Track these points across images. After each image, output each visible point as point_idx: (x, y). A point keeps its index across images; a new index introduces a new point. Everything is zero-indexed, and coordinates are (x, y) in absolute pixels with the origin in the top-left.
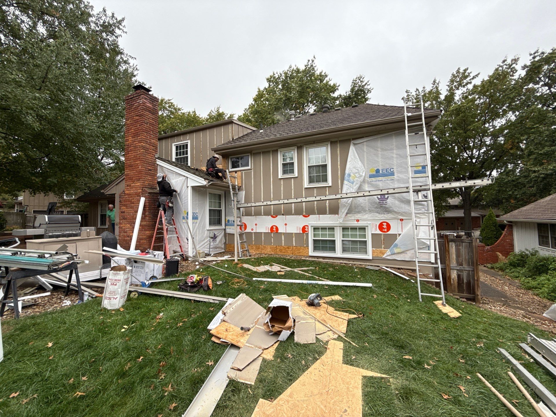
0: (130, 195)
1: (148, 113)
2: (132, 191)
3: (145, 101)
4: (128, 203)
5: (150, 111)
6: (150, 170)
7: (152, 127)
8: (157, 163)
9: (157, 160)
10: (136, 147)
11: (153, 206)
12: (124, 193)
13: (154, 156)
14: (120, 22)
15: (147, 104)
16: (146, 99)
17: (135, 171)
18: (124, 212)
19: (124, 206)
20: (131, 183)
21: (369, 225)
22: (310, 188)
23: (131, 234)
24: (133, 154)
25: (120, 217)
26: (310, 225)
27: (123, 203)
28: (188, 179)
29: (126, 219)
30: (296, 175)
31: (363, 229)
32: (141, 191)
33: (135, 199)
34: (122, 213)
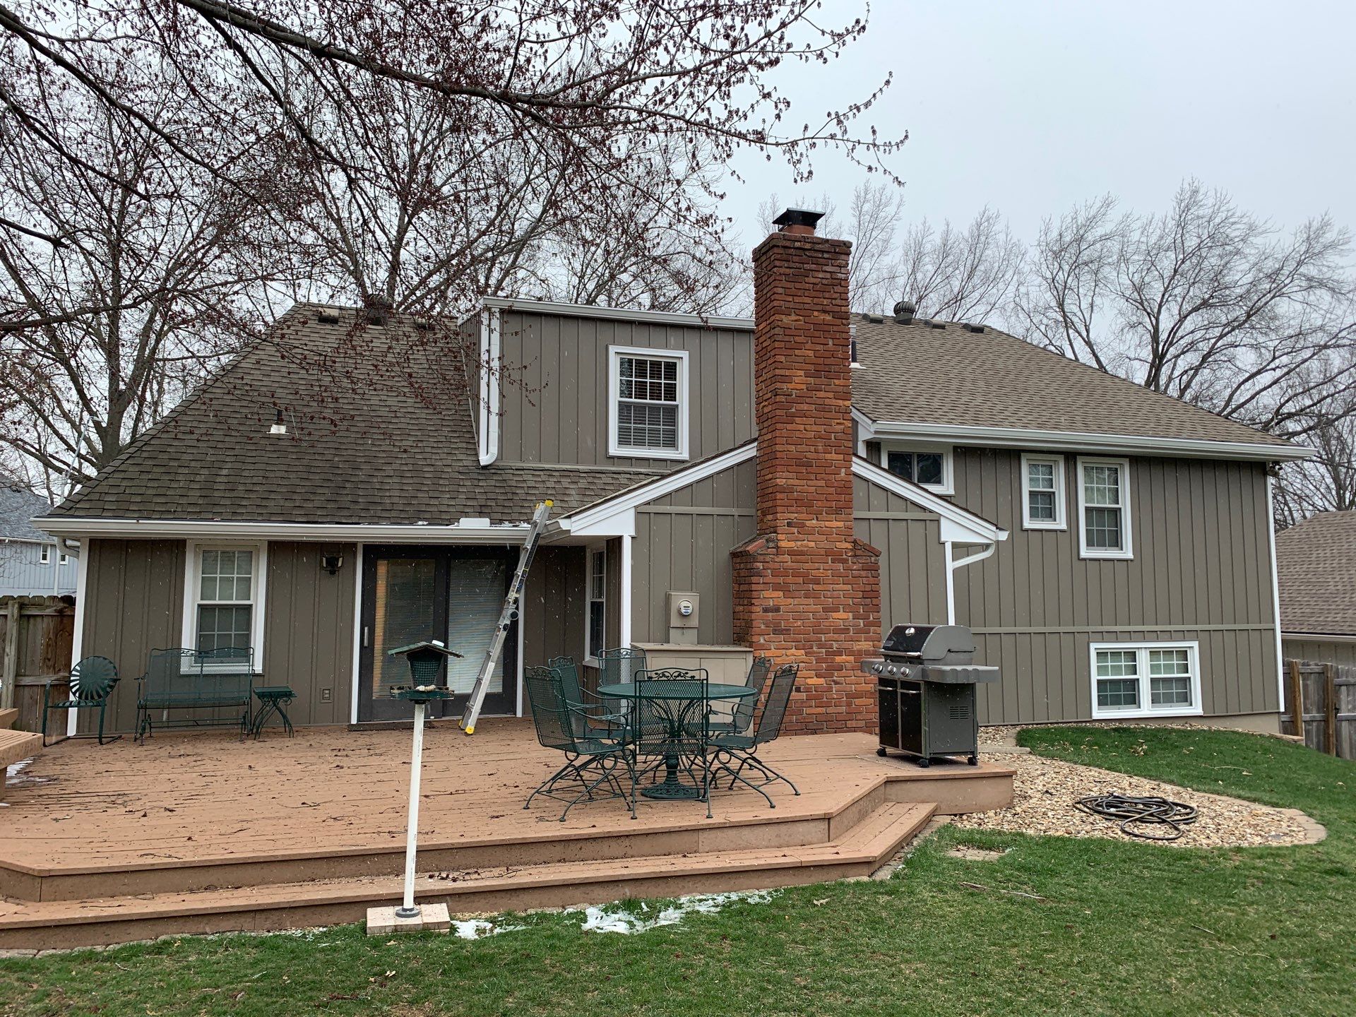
0: (802, 553)
2: (812, 544)
4: (790, 579)
12: (777, 547)
17: (822, 483)
18: (777, 610)
19: (777, 587)
20: (804, 516)
21: (1195, 644)
22: (1091, 560)
23: (809, 681)
24: (815, 428)
25: (759, 625)
26: (1093, 646)
27: (770, 579)
28: (943, 520)
29: (785, 631)
30: (1064, 526)
31: (1184, 654)
32: (849, 546)
33: (821, 569)
34: (766, 610)
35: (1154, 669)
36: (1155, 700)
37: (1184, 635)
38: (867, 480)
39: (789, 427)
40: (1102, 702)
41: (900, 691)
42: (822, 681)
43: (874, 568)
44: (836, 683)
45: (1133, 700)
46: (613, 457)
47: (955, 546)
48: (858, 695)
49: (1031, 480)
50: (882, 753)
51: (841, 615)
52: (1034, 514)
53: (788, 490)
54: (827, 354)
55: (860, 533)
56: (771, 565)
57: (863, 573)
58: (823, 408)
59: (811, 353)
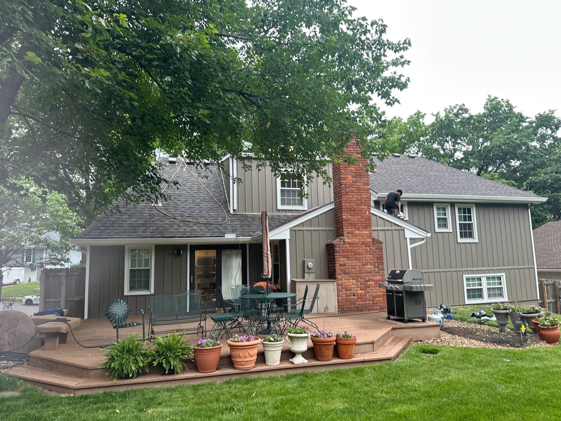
0: (353, 244)
2: (357, 240)
4: (349, 253)
12: (344, 242)
17: (360, 217)
18: (345, 265)
19: (344, 257)
20: (354, 230)
21: (504, 274)
22: (462, 243)
23: (358, 292)
24: (356, 196)
25: (338, 271)
26: (464, 276)
27: (342, 254)
28: (406, 230)
29: (349, 273)
30: (451, 231)
31: (499, 278)
32: (371, 240)
33: (362, 249)
34: (340, 265)
35: (488, 284)
36: (489, 296)
37: (499, 271)
38: (376, 216)
39: (347, 196)
40: (469, 297)
41: (395, 294)
42: (363, 291)
43: (381, 249)
44: (368, 292)
45: (481, 296)
46: (279, 210)
47: (411, 239)
48: (377, 297)
49: (438, 213)
50: (388, 318)
51: (369, 266)
52: (439, 226)
53: (347, 220)
54: (359, 169)
55: (375, 235)
56: (342, 248)
57: (377, 250)
58: (359, 189)
59: (354, 169)
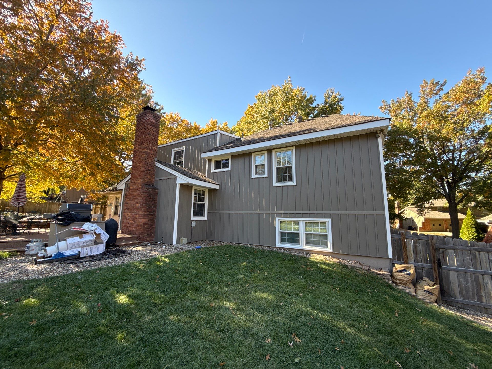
0: (133, 189)
1: (152, 127)
2: (135, 187)
3: (150, 118)
4: (131, 196)
5: (153, 126)
6: (149, 170)
7: (154, 137)
8: (156, 165)
9: (156, 162)
10: (140, 153)
11: (149, 199)
13: (153, 159)
14: (141, 62)
15: (152, 120)
16: (151, 116)
17: (138, 171)
18: (128, 204)
21: (329, 220)
23: (131, 221)
26: (277, 219)
28: (177, 178)
30: (267, 175)
31: (324, 224)
35: (308, 229)
36: (308, 243)
37: (323, 216)
40: (283, 241)
49: (256, 161)
